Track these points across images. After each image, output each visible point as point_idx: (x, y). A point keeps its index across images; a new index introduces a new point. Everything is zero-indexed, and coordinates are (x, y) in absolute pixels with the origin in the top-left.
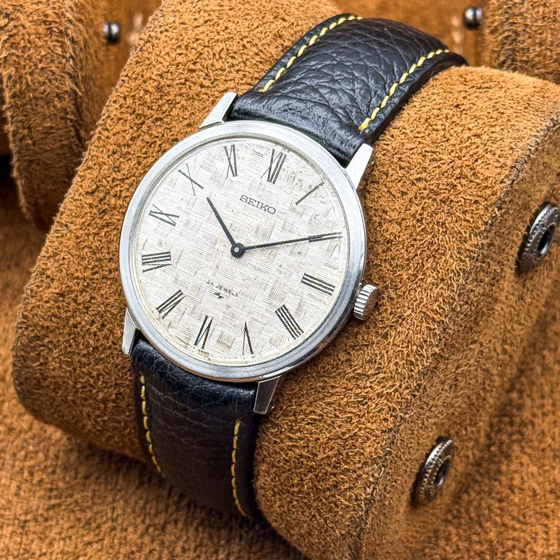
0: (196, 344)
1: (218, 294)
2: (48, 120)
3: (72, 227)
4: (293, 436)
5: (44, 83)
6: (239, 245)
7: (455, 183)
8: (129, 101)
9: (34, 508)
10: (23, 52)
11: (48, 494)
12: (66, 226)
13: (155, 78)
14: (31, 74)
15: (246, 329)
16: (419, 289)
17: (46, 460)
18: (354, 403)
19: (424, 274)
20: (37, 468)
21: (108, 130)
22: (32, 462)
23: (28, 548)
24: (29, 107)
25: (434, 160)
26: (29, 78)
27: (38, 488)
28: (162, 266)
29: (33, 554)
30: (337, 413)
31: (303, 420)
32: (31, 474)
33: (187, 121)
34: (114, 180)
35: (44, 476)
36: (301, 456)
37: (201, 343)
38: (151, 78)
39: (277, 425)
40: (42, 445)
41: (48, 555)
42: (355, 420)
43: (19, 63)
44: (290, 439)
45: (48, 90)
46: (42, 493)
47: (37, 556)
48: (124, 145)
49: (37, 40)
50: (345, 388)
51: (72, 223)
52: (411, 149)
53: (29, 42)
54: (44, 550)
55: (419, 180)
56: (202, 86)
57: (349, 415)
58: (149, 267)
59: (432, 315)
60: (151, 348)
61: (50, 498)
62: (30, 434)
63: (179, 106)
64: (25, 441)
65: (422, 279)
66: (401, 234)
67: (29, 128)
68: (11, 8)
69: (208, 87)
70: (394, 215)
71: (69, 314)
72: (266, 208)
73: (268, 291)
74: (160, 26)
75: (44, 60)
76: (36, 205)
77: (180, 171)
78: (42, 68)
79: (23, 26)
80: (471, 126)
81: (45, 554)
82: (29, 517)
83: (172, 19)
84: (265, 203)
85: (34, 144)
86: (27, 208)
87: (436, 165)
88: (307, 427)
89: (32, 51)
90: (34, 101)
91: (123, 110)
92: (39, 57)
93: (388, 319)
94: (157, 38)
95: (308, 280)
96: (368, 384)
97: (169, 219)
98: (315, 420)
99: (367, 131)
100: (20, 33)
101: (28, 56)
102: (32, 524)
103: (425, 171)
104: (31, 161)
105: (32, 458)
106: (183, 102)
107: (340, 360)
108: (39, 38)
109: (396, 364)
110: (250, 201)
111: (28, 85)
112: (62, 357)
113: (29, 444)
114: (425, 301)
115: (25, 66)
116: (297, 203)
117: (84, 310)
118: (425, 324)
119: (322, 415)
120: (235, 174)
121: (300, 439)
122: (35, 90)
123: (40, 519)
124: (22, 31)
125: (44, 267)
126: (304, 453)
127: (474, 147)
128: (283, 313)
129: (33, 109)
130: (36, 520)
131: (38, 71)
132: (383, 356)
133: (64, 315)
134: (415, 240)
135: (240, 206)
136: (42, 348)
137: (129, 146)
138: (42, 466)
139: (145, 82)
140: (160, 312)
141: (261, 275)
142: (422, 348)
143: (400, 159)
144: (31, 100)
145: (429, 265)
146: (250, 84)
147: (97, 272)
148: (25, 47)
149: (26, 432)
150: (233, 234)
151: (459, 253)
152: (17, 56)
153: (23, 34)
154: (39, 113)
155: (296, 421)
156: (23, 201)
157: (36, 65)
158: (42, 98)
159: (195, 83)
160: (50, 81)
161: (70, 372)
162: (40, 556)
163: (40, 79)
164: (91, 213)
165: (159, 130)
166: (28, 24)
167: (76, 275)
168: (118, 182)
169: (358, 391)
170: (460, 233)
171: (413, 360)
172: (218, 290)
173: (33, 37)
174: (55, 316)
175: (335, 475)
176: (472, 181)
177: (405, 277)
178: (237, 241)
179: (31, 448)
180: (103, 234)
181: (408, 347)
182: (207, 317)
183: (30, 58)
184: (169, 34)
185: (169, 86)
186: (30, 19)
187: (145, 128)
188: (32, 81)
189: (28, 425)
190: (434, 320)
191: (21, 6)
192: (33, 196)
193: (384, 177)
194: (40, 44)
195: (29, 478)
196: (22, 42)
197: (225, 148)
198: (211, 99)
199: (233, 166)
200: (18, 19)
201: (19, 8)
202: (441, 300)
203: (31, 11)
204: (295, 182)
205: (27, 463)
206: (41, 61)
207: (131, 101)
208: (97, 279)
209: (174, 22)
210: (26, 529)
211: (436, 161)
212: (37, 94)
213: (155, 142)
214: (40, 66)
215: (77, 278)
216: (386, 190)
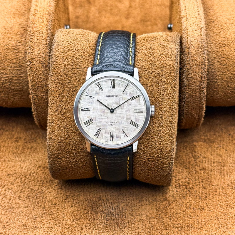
0: (110, 141)
1: (111, 125)
2: (43, 93)
3: (55, 122)
4: (145, 154)
5: (41, 82)
6: (112, 109)
7: (163, 69)
8: (57, 81)
9: (39, 214)
10: (35, 72)
11: (43, 209)
12: (53, 123)
13: (62, 71)
14: (37, 79)
15: (123, 131)
16: (165, 101)
17: (43, 199)
18: (159, 139)
19: (165, 97)
20: (40, 202)
21: (53, 91)
22: (38, 200)
23: (36, 226)
24: (37, 89)
25: (154, 65)
26: (37, 80)
27: (40, 208)
28: (91, 123)
29: (38, 228)
30: (156, 143)
31: (147, 149)
32: (38, 203)
33: (78, 80)
34: (62, 104)
35: (42, 204)
36: (149, 158)
37: (112, 140)
38: (61, 72)
39: (139, 153)
40: (42, 194)
41: (43, 228)
42: (162, 143)
43: (34, 76)
44: (144, 155)
45: (42, 84)
46: (41, 209)
47: (39, 228)
48: (61, 94)
49: (39, 69)
50: (155, 136)
51: (54, 121)
52: (146, 64)
53: (37, 69)
54: (41, 227)
55: (153, 72)
56: (78, 68)
57: (159, 142)
58: (87, 125)
59: (171, 107)
60: (96, 147)
61: (44, 211)
62: (38, 191)
63: (73, 76)
64: (36, 193)
65: (165, 99)
66: (154, 89)
67: (37, 96)
68: (31, 59)
69: (79, 68)
70: (150, 84)
71: (64, 147)
72: (115, 96)
73: (125, 118)
74: (56, 56)
75: (41, 75)
76: (39, 120)
77: (85, 95)
78: (41, 77)
79: (35, 65)
80: (158, 52)
81: (42, 228)
82: (37, 216)
83: (58, 52)
84: (114, 95)
85: (38, 101)
86: (37, 121)
87: (155, 66)
88: (148, 150)
89: (37, 72)
90: (38, 87)
91: (56, 84)
92: (40, 74)
93: (160, 113)
94: (56, 60)
95: (135, 111)
96: (162, 132)
97: (88, 110)
98: (150, 147)
99: (132, 64)
100: (34, 67)
101: (36, 73)
102: (38, 218)
103: (153, 69)
104: (38, 106)
105: (38, 198)
106: (74, 75)
107: (151, 129)
108: (40, 68)
109: (167, 124)
110: (110, 96)
111: (36, 82)
112: (66, 160)
113: (37, 194)
114: (168, 104)
115: (35, 77)
116: (124, 91)
117: (69, 144)
118: (170, 110)
119: (152, 146)
120: (102, 90)
121: (148, 154)
122: (38, 84)
123: (40, 217)
124: (34, 66)
125: (51, 137)
126: (150, 157)
127: (162, 57)
128: (132, 123)
129: (38, 90)
130: (39, 217)
131: (39, 78)
132: (162, 123)
133: (63, 148)
134: (159, 89)
135: (107, 98)
136: (58, 159)
137: (63, 93)
138: (41, 201)
139: (59, 73)
140: (96, 136)
141: (121, 115)
142: (172, 117)
143: (144, 68)
144: (37, 87)
145: (165, 94)
146: (91, 63)
147: (68, 132)
148: (35, 71)
149: (37, 191)
150: (108, 107)
151: (172, 87)
152: (33, 74)
153: (35, 67)
154: (40, 91)
155: (145, 150)
156: (35, 119)
157: (39, 76)
158: (40, 86)
159: (75, 68)
160: (43, 81)
161: (69, 163)
162: (40, 228)
163: (40, 80)
164: (59, 116)
165: (70, 86)
166: (36, 64)
167: (62, 135)
168: (64, 105)
169: (160, 135)
170: (170, 82)
171: (171, 121)
172: (111, 124)
173: (38, 68)
174: (60, 149)
175: (161, 160)
176: (167, 67)
177: (160, 100)
178: (110, 108)
179: (38, 195)
180: (66, 121)
181: (168, 118)
182: (110, 132)
183: (37, 74)
184: (59, 57)
185: (67, 72)
186: (37, 62)
187: (65, 86)
188: (37, 81)
189: (37, 189)
190: (172, 108)
191: (34, 58)
192: (38, 117)
193: (142, 75)
194: (40, 70)
195: (37, 205)
196: (34, 69)
197: (96, 84)
198: (82, 71)
199: (101, 88)
200: (33, 62)
201: (34, 59)
202: (172, 102)
203: (37, 60)
204: (121, 86)
205: (37, 200)
206: (40, 75)
207: (58, 80)
208: (69, 134)
209: (59, 53)
210: (36, 220)
211: (155, 65)
212: (39, 85)
213: (70, 89)
214: (40, 77)
215: (63, 136)
216: (144, 78)
